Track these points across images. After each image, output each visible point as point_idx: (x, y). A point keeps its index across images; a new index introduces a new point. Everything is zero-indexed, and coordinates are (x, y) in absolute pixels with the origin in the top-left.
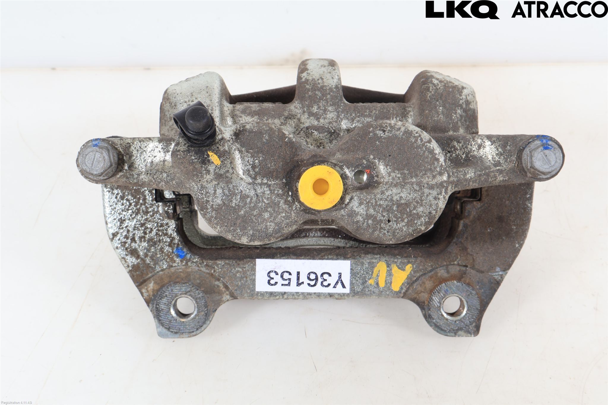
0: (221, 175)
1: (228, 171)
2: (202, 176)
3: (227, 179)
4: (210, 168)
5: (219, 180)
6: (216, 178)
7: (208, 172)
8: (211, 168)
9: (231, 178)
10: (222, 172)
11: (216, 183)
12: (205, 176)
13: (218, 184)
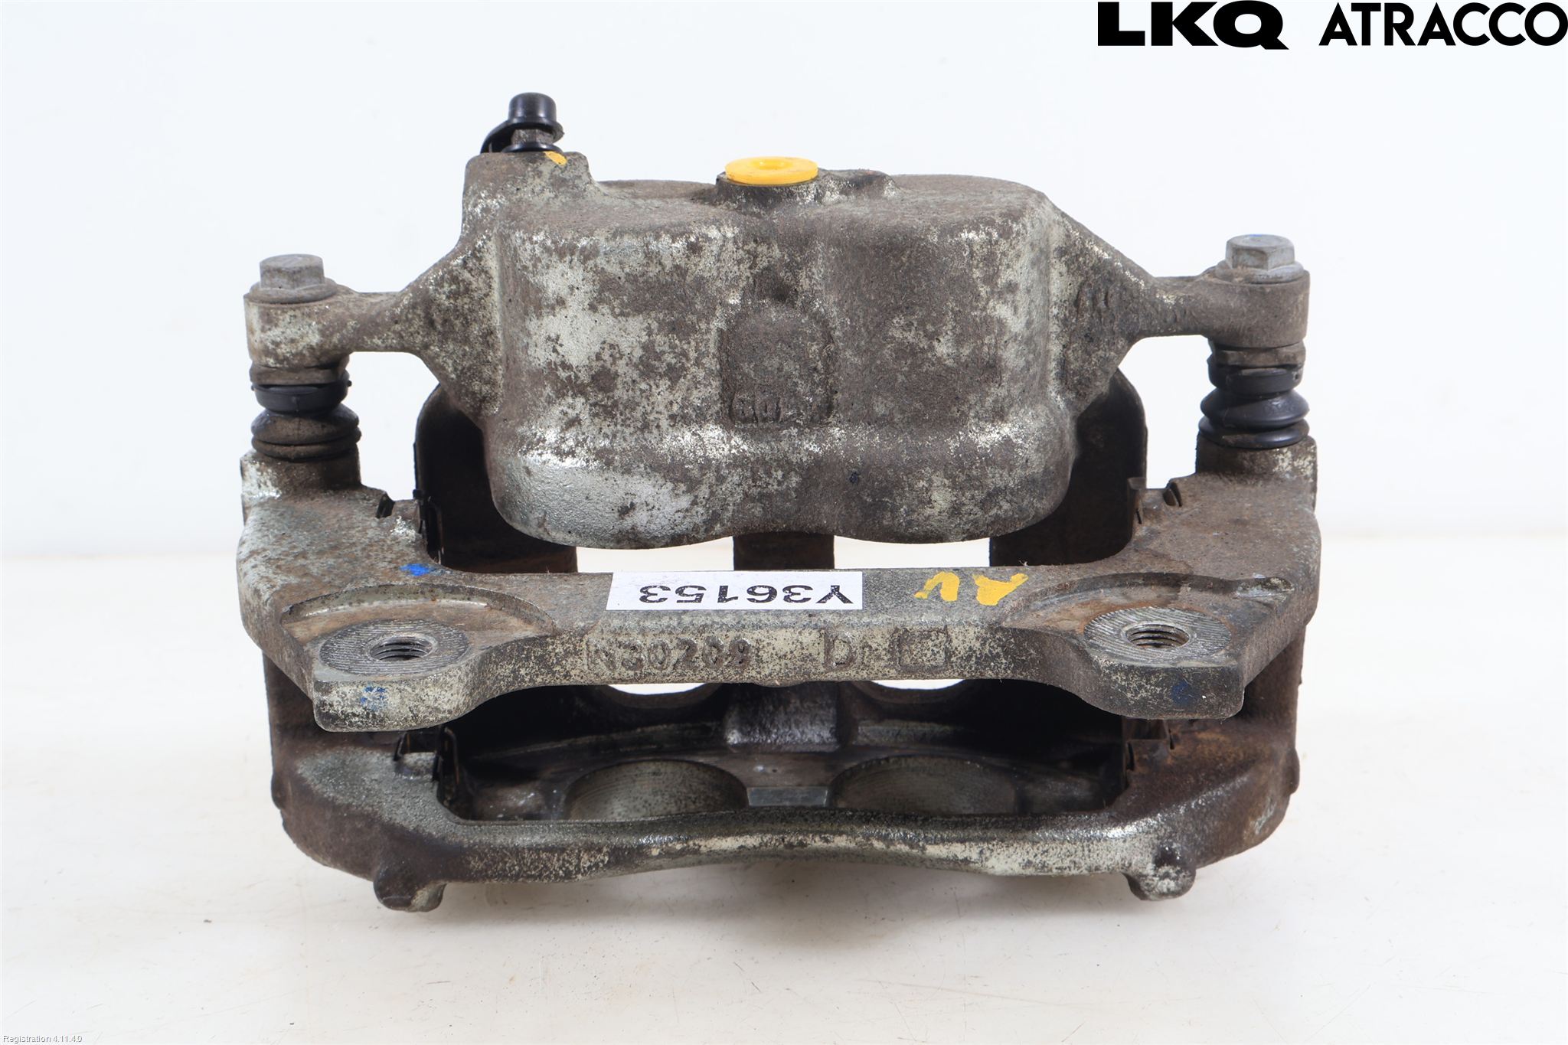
0: (564, 180)
1: (579, 177)
2: (524, 181)
3: (575, 190)
4: (542, 168)
5: (558, 189)
6: (552, 185)
7: (539, 174)
8: (545, 169)
9: (585, 191)
10: (567, 175)
11: (552, 195)
12: (530, 181)
13: (556, 196)
